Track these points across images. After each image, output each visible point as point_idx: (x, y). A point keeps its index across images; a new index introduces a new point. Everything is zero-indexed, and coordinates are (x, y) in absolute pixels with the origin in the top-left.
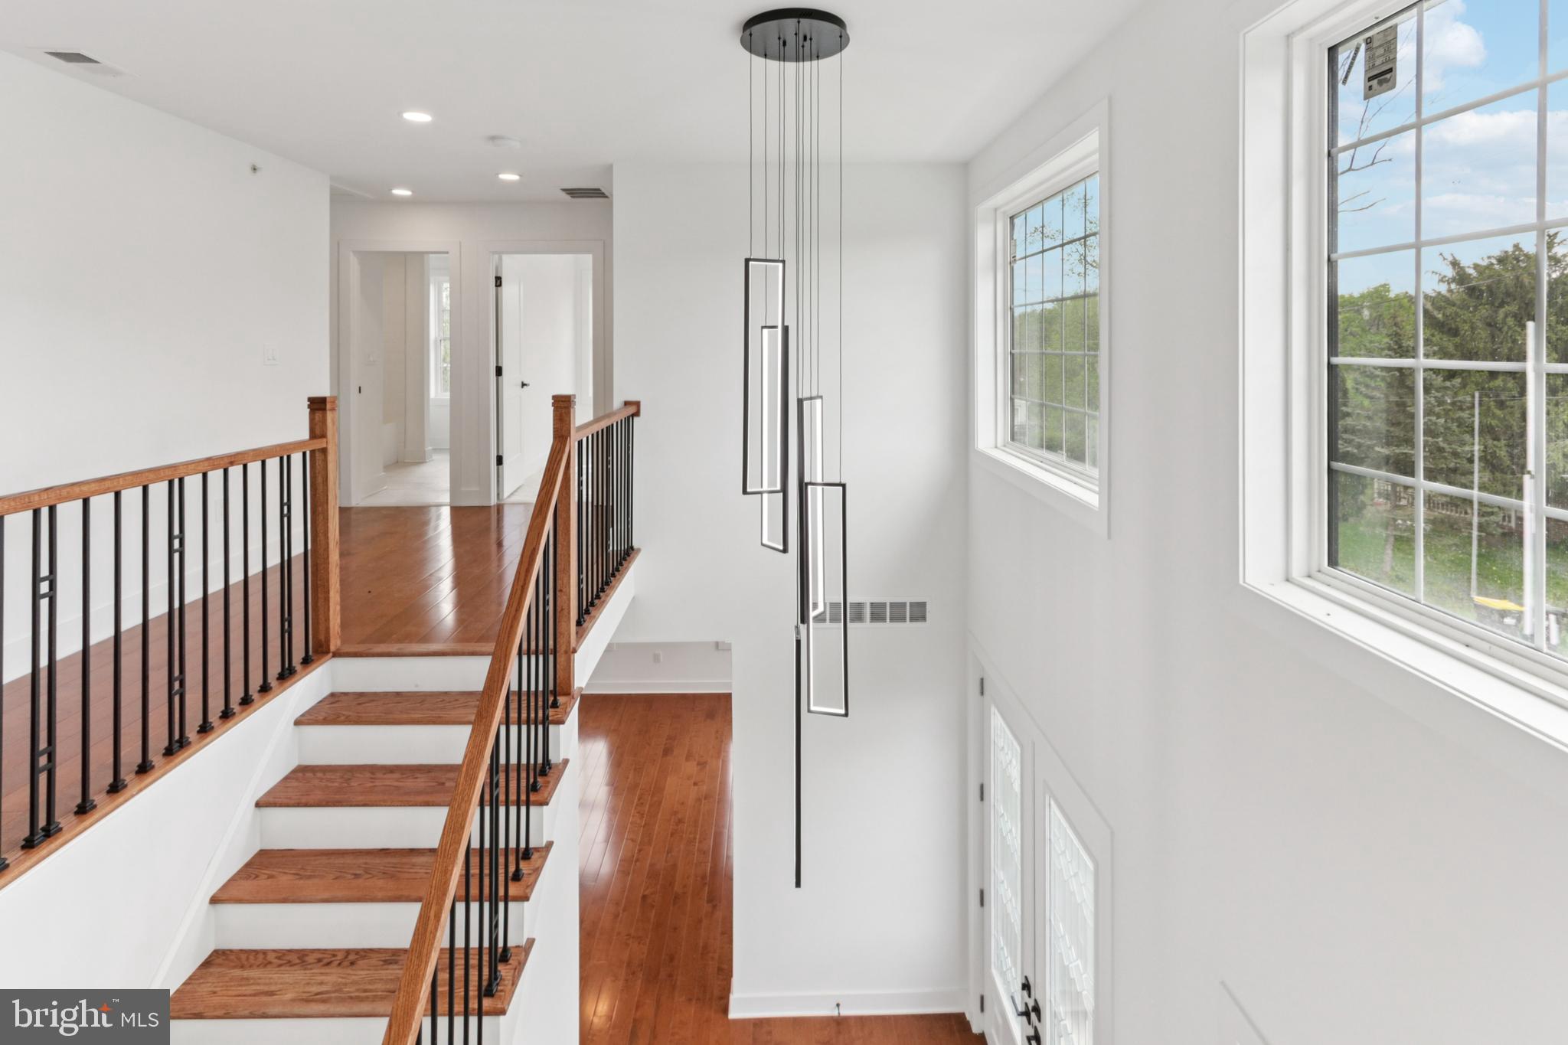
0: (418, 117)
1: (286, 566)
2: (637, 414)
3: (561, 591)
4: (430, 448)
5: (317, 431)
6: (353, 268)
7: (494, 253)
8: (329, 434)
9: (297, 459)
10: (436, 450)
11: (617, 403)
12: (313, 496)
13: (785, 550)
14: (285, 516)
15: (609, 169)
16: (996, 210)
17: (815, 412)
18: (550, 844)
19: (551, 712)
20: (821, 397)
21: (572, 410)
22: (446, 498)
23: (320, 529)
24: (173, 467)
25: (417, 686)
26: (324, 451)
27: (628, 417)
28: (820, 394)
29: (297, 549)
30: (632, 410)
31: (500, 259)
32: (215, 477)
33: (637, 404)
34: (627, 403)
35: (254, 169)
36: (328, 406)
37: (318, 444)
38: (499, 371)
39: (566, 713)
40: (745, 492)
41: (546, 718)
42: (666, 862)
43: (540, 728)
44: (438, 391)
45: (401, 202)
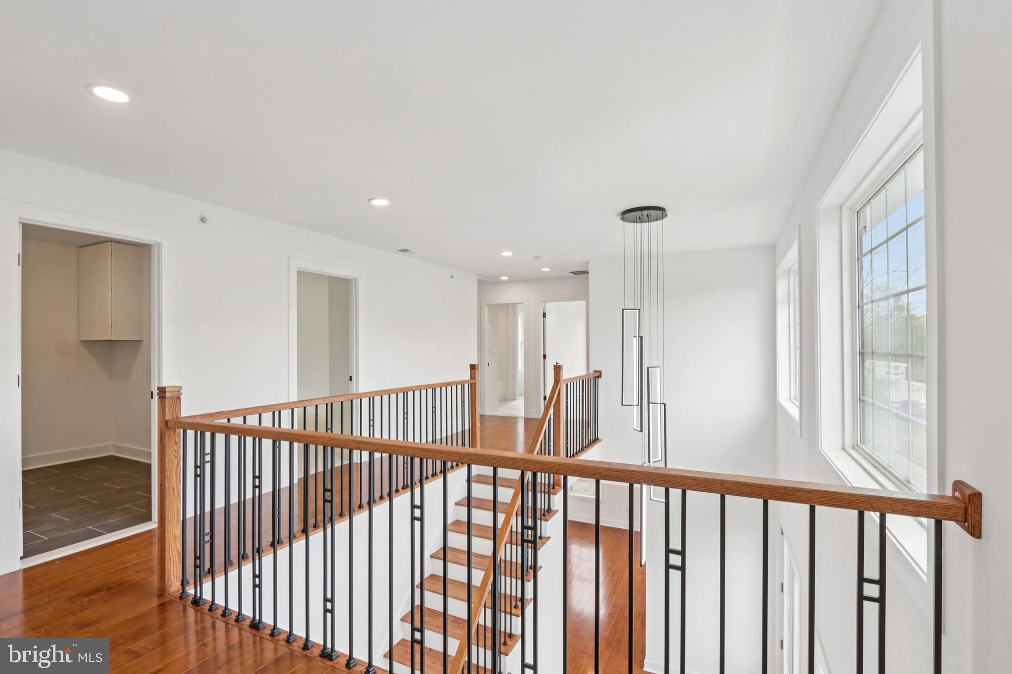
0: (507, 254)
1: (463, 432)
2: (600, 376)
3: (557, 444)
4: (518, 393)
5: (473, 377)
6: (486, 310)
7: (542, 302)
8: (476, 378)
9: (466, 386)
10: (520, 395)
11: (591, 371)
12: (471, 400)
13: (641, 431)
14: (463, 406)
15: (588, 263)
16: (789, 270)
17: (656, 374)
18: (549, 538)
19: (551, 490)
20: (660, 367)
21: (561, 371)
22: (522, 414)
23: (474, 413)
24: (433, 385)
25: (505, 476)
26: (475, 384)
27: (595, 378)
28: (659, 365)
29: (467, 427)
30: (597, 374)
31: (545, 305)
32: (444, 389)
33: (600, 372)
34: (595, 371)
35: (452, 277)
36: (476, 368)
37: (473, 381)
38: (545, 357)
39: (558, 491)
40: (622, 405)
41: (549, 491)
42: (622, 602)
43: (547, 495)
44: (521, 366)
45: (504, 282)
